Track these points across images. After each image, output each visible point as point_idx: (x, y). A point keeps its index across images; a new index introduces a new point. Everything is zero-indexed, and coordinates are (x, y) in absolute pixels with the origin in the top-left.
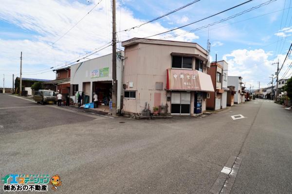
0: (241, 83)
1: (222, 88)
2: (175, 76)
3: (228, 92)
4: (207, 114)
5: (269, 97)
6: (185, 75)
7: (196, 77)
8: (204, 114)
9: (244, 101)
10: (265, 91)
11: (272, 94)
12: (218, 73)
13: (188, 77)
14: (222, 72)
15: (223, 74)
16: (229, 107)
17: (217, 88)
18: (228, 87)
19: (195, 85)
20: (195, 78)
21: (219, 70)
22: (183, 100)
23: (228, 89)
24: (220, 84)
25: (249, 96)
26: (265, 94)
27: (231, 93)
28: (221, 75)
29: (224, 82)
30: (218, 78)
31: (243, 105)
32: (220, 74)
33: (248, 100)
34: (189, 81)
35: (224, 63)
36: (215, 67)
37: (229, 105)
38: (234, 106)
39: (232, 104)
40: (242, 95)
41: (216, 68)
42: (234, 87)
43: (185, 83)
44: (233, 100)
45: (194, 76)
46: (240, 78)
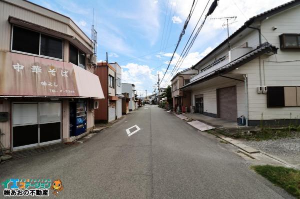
0: (134, 91)
1: (115, 95)
2: (18, 68)
3: (123, 99)
4: (96, 132)
5: (154, 103)
6: (43, 67)
7: (68, 74)
8: (91, 132)
9: (137, 108)
10: (151, 98)
11: (155, 100)
12: (110, 76)
13: (52, 72)
14: (115, 76)
15: (117, 78)
16: (124, 116)
17: (110, 95)
18: (122, 94)
19: (67, 87)
20: (66, 76)
21: (111, 72)
22: (44, 116)
23: (123, 96)
24: (114, 90)
25: (140, 103)
26: (151, 100)
27: (125, 100)
28: (114, 79)
29: (117, 88)
30: (110, 83)
31: (137, 111)
32: (113, 77)
33: (140, 107)
34: (55, 79)
35: (117, 66)
36: (106, 68)
37: (124, 113)
38: (129, 113)
39: (128, 112)
40: (135, 102)
41: (108, 69)
42: (128, 94)
43: (44, 84)
44: (128, 108)
45: (66, 72)
46: (133, 85)
